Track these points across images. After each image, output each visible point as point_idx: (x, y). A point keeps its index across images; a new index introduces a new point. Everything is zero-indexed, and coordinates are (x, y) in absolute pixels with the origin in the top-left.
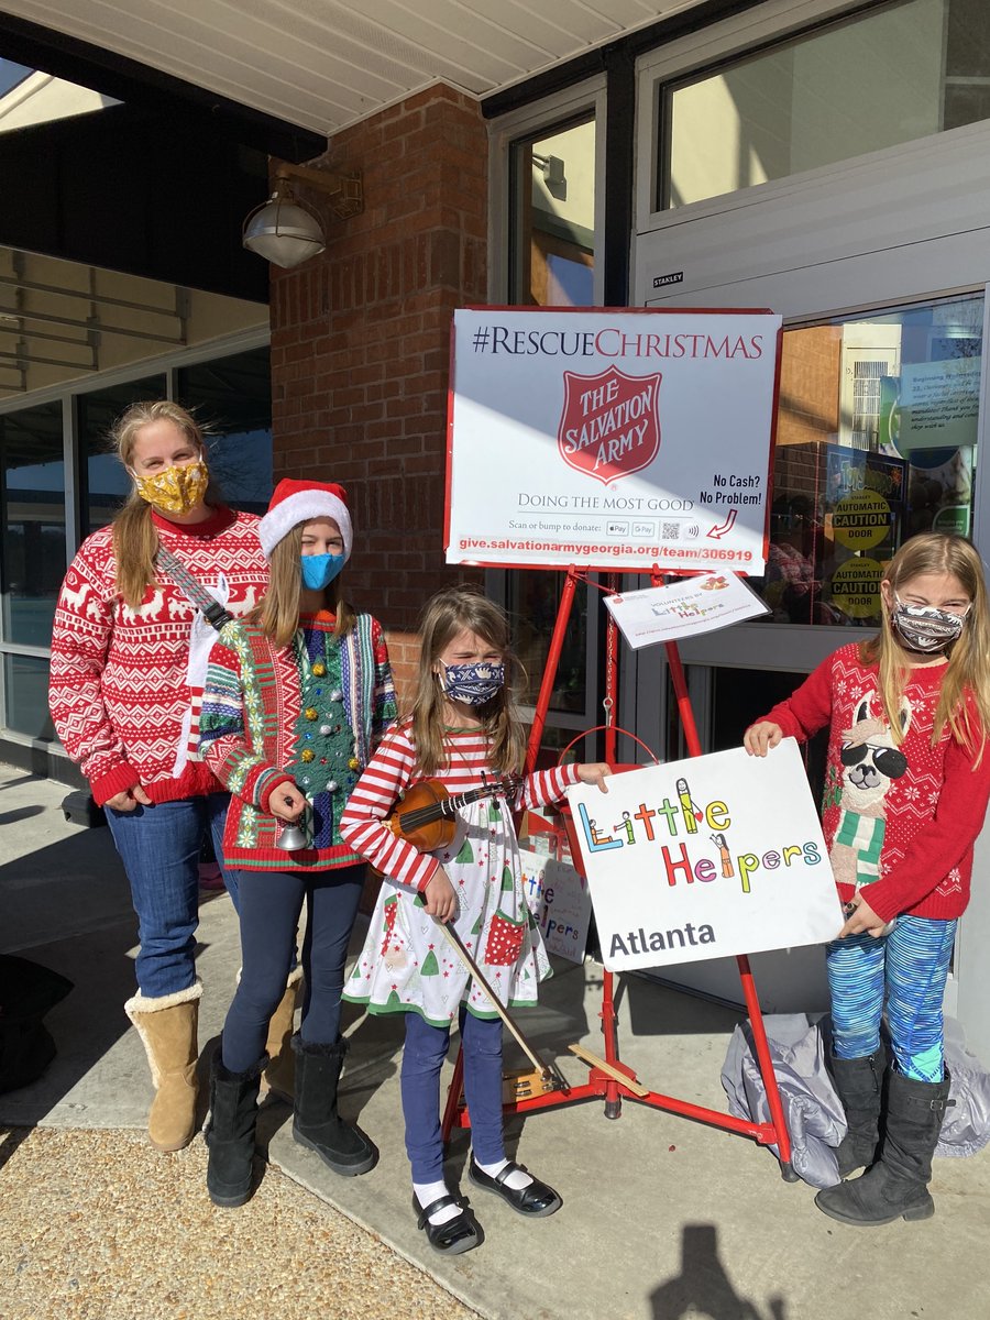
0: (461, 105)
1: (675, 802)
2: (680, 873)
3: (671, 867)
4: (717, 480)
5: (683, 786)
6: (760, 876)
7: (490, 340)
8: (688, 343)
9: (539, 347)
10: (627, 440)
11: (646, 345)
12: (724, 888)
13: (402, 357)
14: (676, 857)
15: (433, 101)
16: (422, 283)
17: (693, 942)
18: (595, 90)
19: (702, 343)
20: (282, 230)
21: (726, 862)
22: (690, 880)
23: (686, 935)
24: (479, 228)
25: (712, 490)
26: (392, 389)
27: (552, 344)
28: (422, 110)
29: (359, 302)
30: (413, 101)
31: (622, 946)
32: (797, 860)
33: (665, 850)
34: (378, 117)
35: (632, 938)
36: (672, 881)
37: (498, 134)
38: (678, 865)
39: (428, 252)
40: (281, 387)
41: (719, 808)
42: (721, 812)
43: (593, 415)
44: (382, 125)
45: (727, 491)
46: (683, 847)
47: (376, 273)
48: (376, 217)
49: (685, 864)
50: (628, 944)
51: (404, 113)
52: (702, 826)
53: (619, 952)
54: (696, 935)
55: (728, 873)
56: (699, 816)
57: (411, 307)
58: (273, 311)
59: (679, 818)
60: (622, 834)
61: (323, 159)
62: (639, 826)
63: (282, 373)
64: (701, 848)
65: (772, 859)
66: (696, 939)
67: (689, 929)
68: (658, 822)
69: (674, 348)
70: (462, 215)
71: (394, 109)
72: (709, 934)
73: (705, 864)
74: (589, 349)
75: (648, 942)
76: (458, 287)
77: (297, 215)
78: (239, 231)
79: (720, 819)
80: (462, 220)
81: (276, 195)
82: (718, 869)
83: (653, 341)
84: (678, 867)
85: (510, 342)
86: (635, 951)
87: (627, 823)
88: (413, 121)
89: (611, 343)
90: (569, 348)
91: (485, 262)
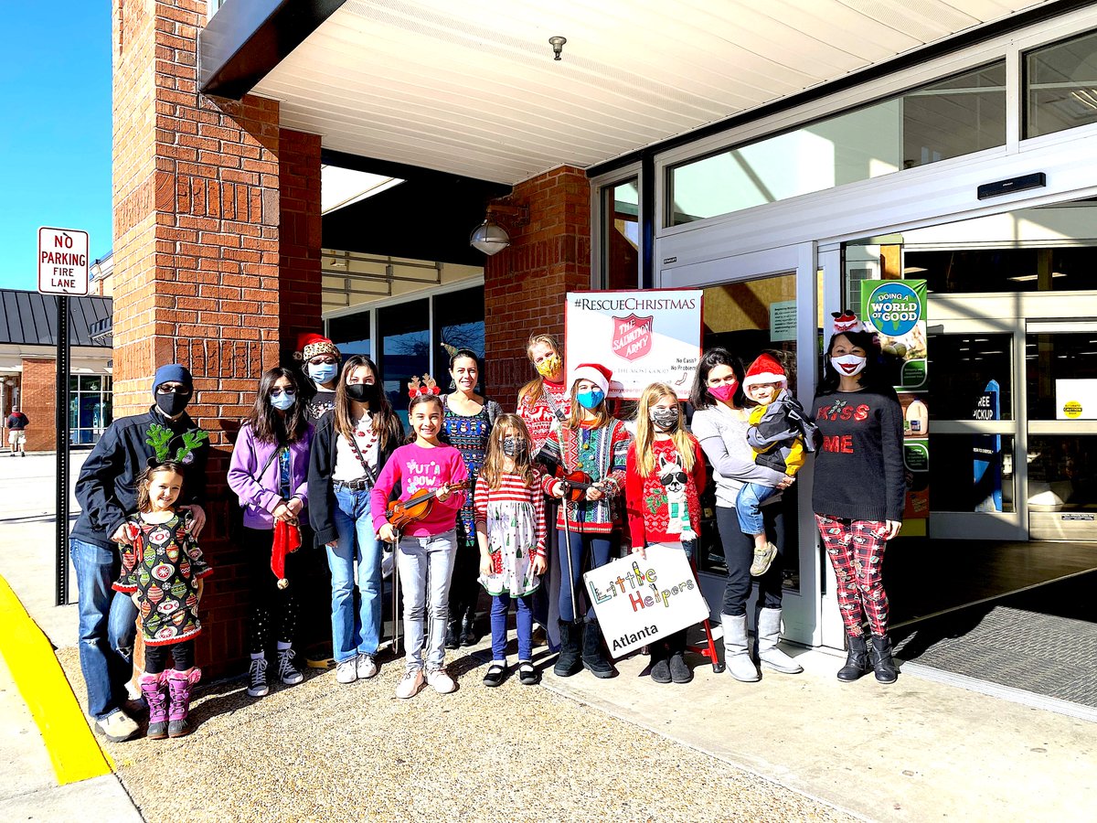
0: (576, 174)
1: (633, 573)
2: (638, 605)
3: (634, 603)
4: (678, 361)
5: (635, 565)
6: (672, 599)
7: (581, 304)
8: (663, 303)
9: (602, 306)
10: (639, 344)
11: (647, 304)
12: (658, 607)
13: (548, 296)
14: (636, 598)
15: (562, 174)
16: (557, 261)
17: (649, 635)
18: (637, 168)
19: (669, 303)
20: (488, 239)
21: (657, 595)
22: (643, 607)
23: (645, 632)
24: (585, 231)
25: (676, 365)
26: (543, 312)
27: (607, 305)
28: (556, 177)
29: (527, 268)
30: (552, 173)
31: (619, 645)
32: (685, 589)
33: (631, 596)
34: (536, 179)
35: (622, 639)
36: (635, 609)
37: (595, 185)
38: (637, 601)
39: (560, 245)
40: (489, 310)
41: (651, 572)
42: (652, 574)
43: (624, 335)
44: (538, 182)
45: (683, 365)
46: (638, 592)
47: (535, 255)
48: (536, 227)
49: (640, 600)
50: (621, 643)
51: (548, 178)
52: (645, 582)
53: (618, 648)
54: (650, 631)
55: (658, 601)
56: (643, 578)
57: (552, 272)
58: (486, 270)
59: (635, 579)
60: (611, 593)
61: (509, 196)
62: (618, 587)
63: (490, 302)
64: (646, 591)
65: (675, 590)
66: (650, 632)
67: (646, 629)
68: (627, 584)
69: (658, 306)
70: (577, 226)
71: (543, 176)
72: (655, 629)
73: (649, 598)
74: (623, 307)
75: (630, 640)
76: (574, 261)
77: (496, 230)
78: (468, 238)
79: (652, 577)
80: (577, 228)
81: (486, 221)
82: (654, 600)
83: (649, 303)
84: (637, 603)
85: (590, 305)
86: (625, 645)
87: (612, 587)
88: (552, 182)
89: (631, 304)
90: (614, 306)
91: (589, 247)
